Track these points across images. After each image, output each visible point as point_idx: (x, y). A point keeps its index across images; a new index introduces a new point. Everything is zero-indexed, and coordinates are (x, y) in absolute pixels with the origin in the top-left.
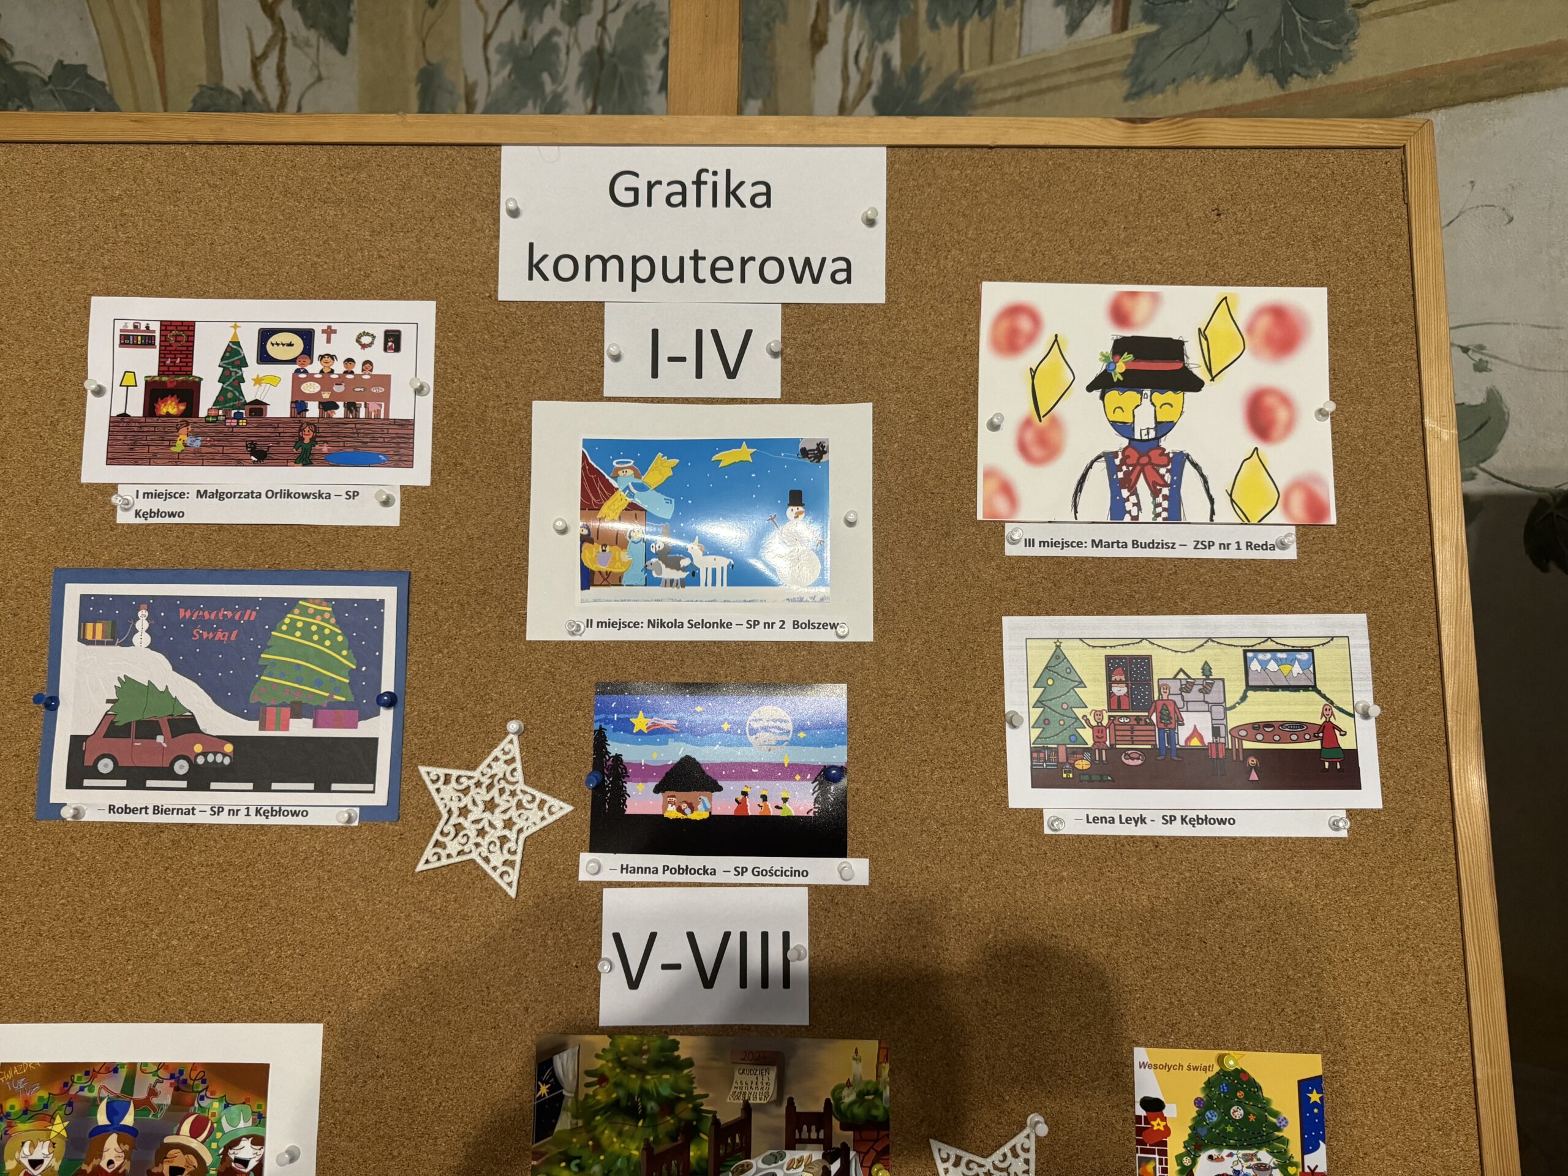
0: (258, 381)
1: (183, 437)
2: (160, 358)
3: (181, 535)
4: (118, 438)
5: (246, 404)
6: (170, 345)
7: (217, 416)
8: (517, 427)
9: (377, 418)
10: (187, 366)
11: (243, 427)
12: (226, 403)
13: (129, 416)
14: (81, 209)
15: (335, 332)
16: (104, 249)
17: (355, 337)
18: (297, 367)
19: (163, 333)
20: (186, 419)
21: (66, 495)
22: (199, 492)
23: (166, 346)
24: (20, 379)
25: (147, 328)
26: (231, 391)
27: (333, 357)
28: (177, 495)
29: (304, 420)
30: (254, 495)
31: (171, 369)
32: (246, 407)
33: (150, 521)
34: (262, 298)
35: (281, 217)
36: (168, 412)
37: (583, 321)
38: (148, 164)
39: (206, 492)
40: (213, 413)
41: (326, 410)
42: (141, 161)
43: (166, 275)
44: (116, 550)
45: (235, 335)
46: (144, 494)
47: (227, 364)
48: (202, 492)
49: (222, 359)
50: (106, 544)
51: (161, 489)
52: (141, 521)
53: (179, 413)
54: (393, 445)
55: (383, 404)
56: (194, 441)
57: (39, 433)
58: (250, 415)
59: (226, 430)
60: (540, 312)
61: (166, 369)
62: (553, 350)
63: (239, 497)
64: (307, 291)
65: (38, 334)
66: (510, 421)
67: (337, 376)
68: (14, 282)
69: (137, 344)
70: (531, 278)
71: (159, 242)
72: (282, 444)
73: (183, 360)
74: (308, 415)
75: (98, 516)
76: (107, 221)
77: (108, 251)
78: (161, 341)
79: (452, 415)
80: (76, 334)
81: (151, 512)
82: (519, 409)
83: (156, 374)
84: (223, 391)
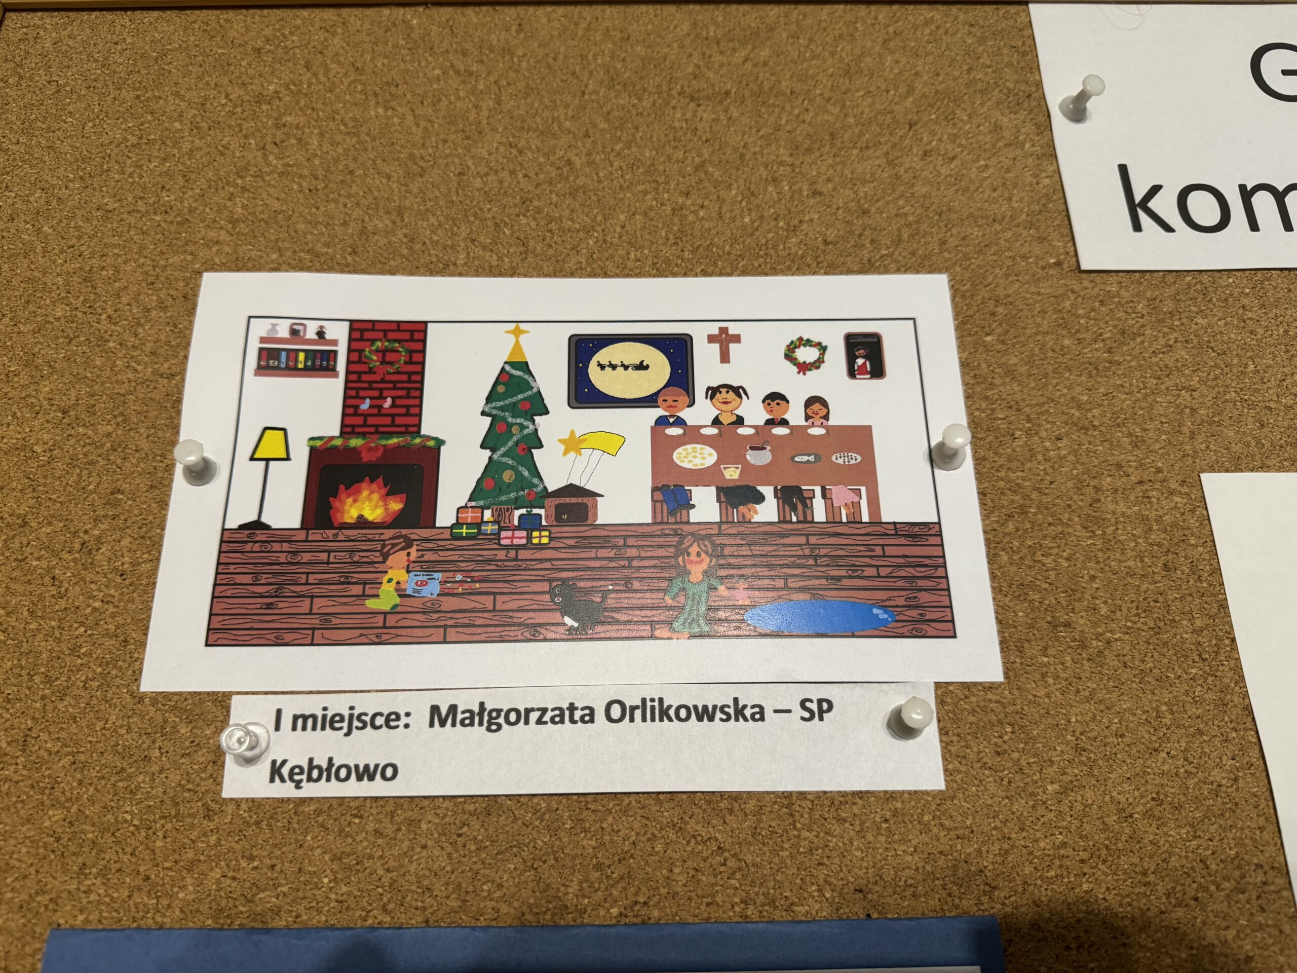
0: (573, 444)
1: (397, 573)
2: (346, 397)
3: (389, 829)
4: (239, 579)
5: (546, 494)
6: (371, 371)
7: (479, 524)
8: (1178, 535)
9: (855, 521)
10: (408, 414)
11: (541, 547)
12: (501, 492)
13: (267, 527)
14: (195, 116)
15: (737, 339)
16: (236, 186)
17: (782, 350)
18: (659, 412)
19: (356, 345)
20: (404, 532)
21: (100, 724)
22: (435, 709)
23: (360, 373)
24: (24, 447)
25: (321, 334)
26: (512, 468)
27: (738, 391)
28: (380, 721)
29: (686, 528)
30: (578, 715)
31: (371, 421)
32: (549, 502)
33: (310, 790)
34: (572, 275)
35: (603, 125)
36: (361, 517)
37: (1262, 306)
38: (336, 40)
39: (453, 709)
40: (469, 516)
41: (735, 506)
42: (322, 35)
43: (363, 232)
44: (216, 874)
45: (517, 347)
46: (296, 718)
47: (502, 409)
48: (444, 712)
49: (489, 400)
50: (190, 855)
51: (339, 705)
52: (285, 790)
53: (388, 520)
54: (900, 583)
55: (863, 489)
56: (423, 584)
57: (49, 570)
58: (558, 518)
59: (501, 555)
60: (1169, 291)
61: (359, 420)
62: (1216, 366)
63: (540, 722)
64: (668, 262)
65: (75, 353)
66: (1159, 519)
67: (751, 431)
68: (39, 249)
69: (295, 368)
70: (1137, 227)
71: (351, 172)
72: (636, 585)
73: (399, 402)
74: (695, 516)
75: (175, 778)
76: (246, 137)
77: (244, 189)
78: (349, 362)
79: (1024, 512)
80: (162, 351)
81: (311, 767)
82: (1172, 493)
83: (337, 433)
84: (491, 467)
